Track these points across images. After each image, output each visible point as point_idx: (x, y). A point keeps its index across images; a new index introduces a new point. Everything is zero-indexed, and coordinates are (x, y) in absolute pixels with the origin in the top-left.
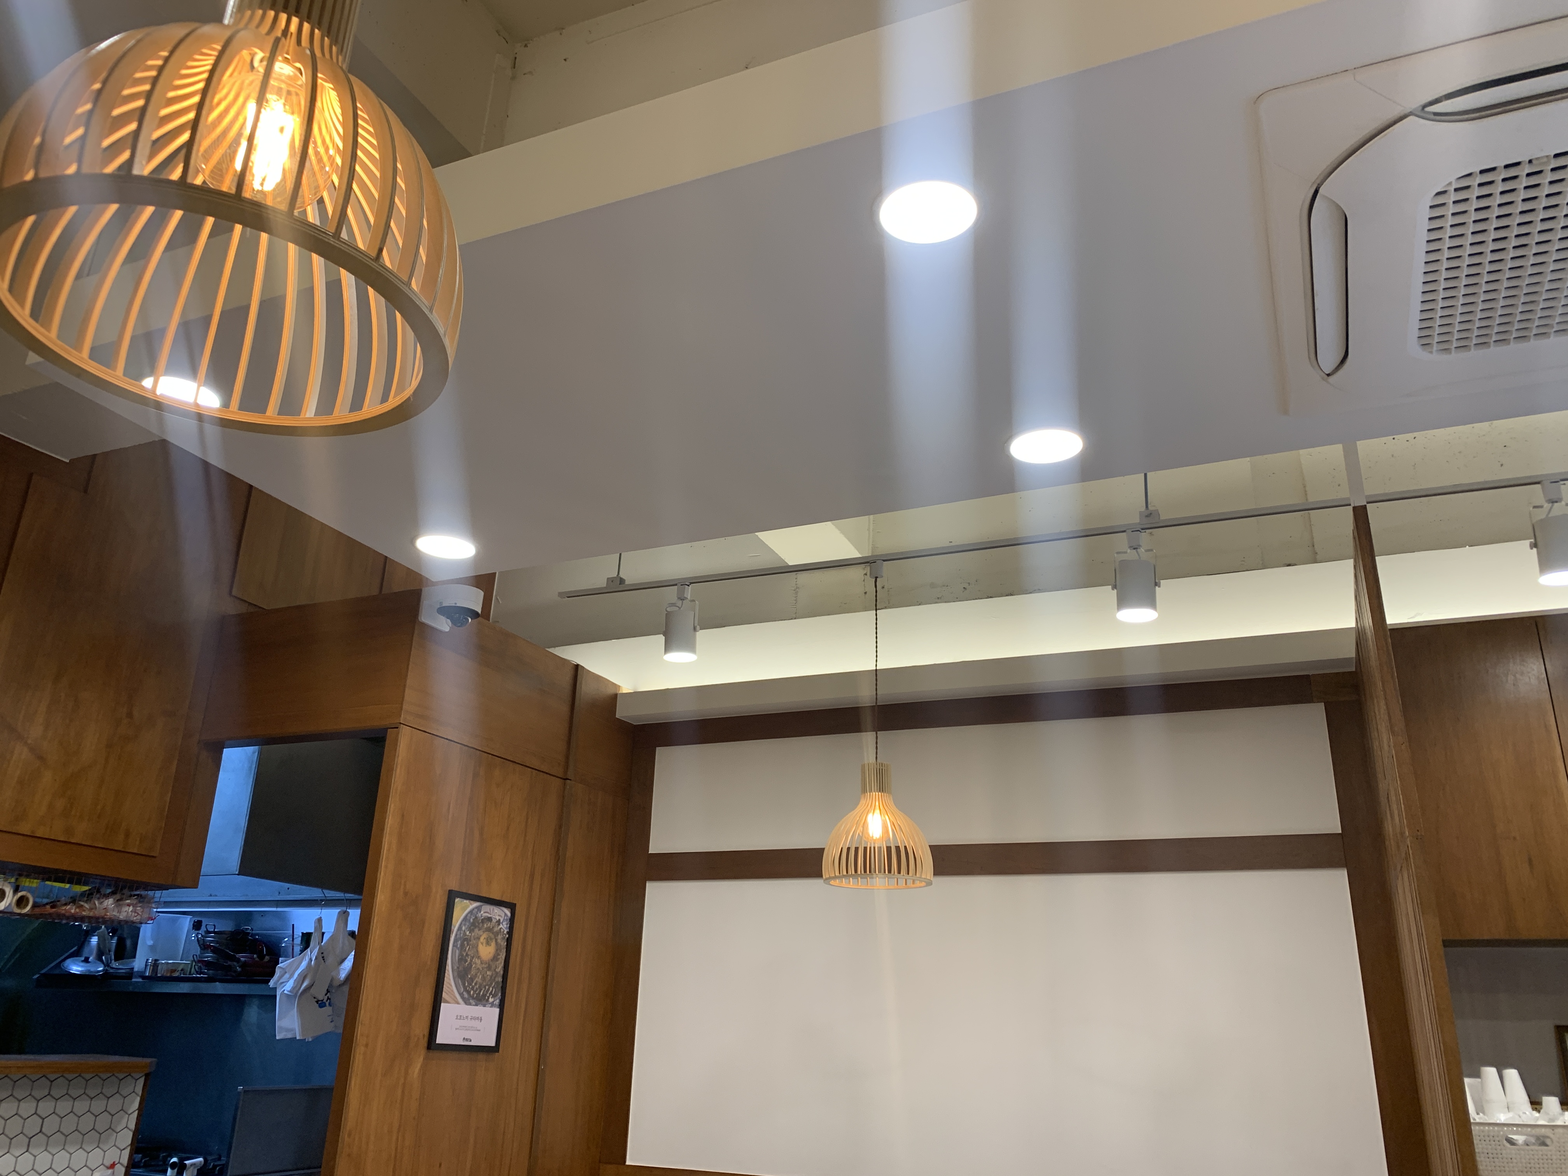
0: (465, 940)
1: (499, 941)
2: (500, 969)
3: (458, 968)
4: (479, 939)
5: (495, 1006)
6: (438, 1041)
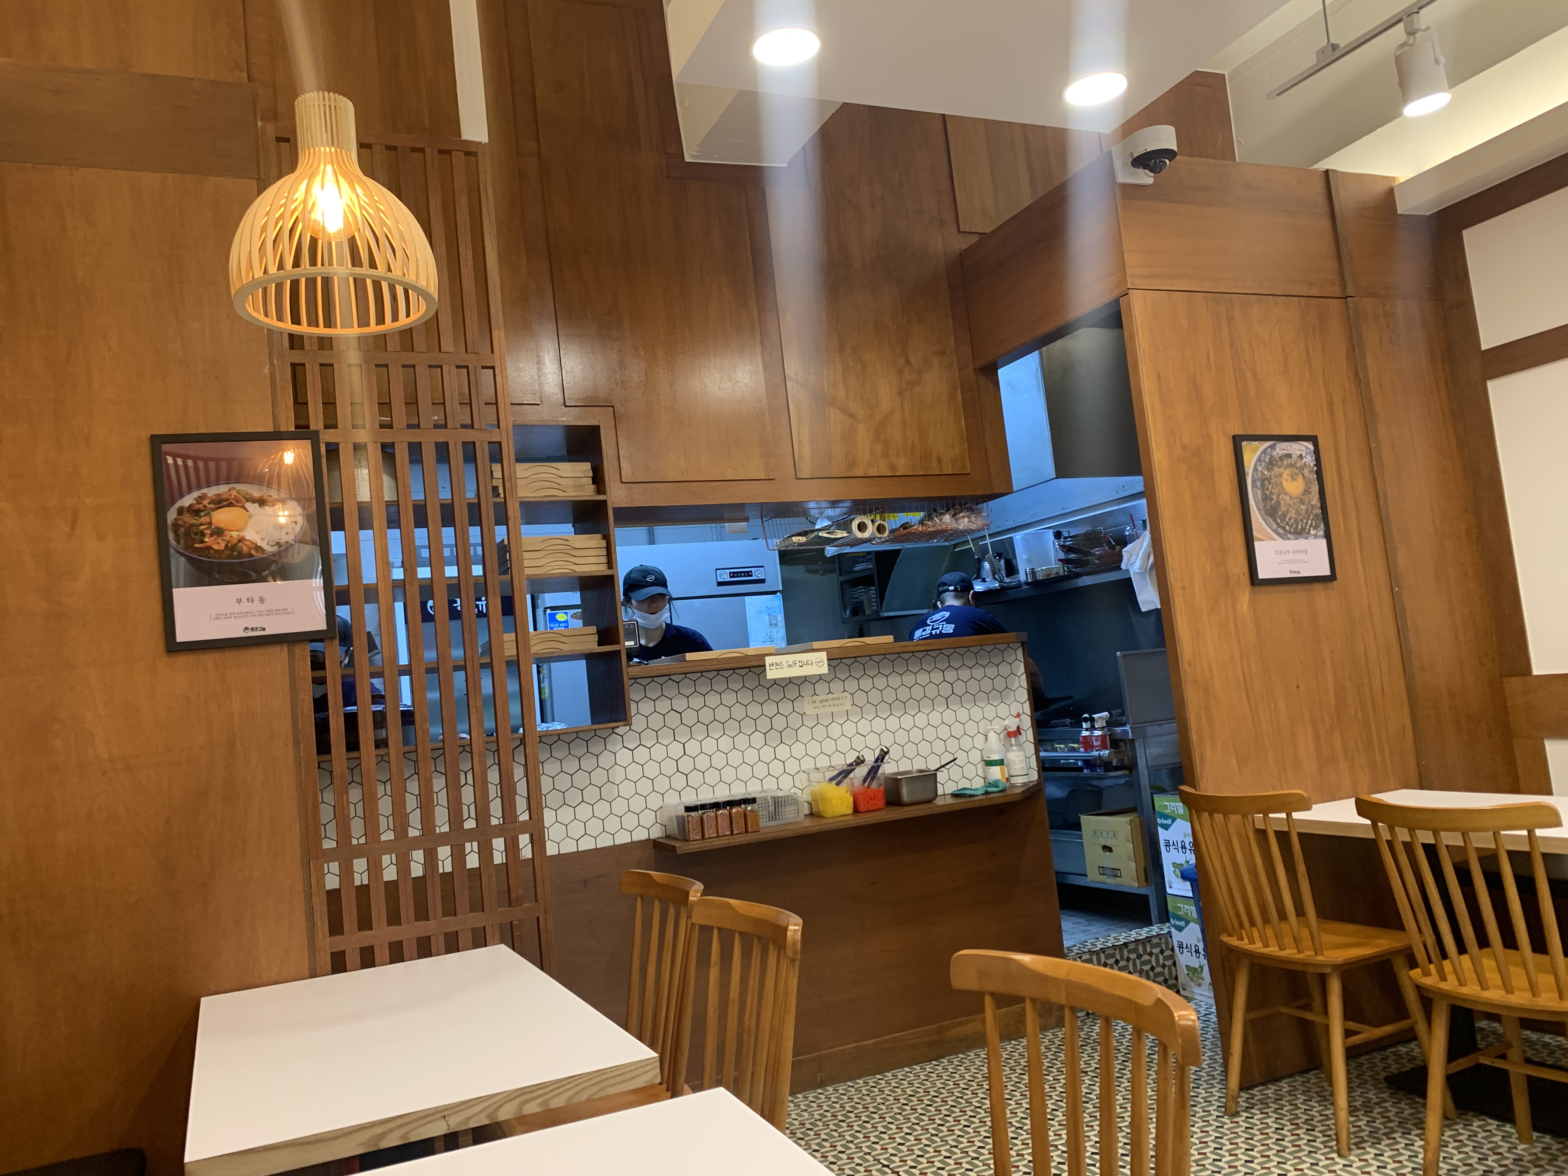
0: (1266, 479)
1: (1306, 474)
2: (1315, 500)
3: (1265, 506)
4: (1282, 476)
5: (1320, 537)
6: (1262, 575)
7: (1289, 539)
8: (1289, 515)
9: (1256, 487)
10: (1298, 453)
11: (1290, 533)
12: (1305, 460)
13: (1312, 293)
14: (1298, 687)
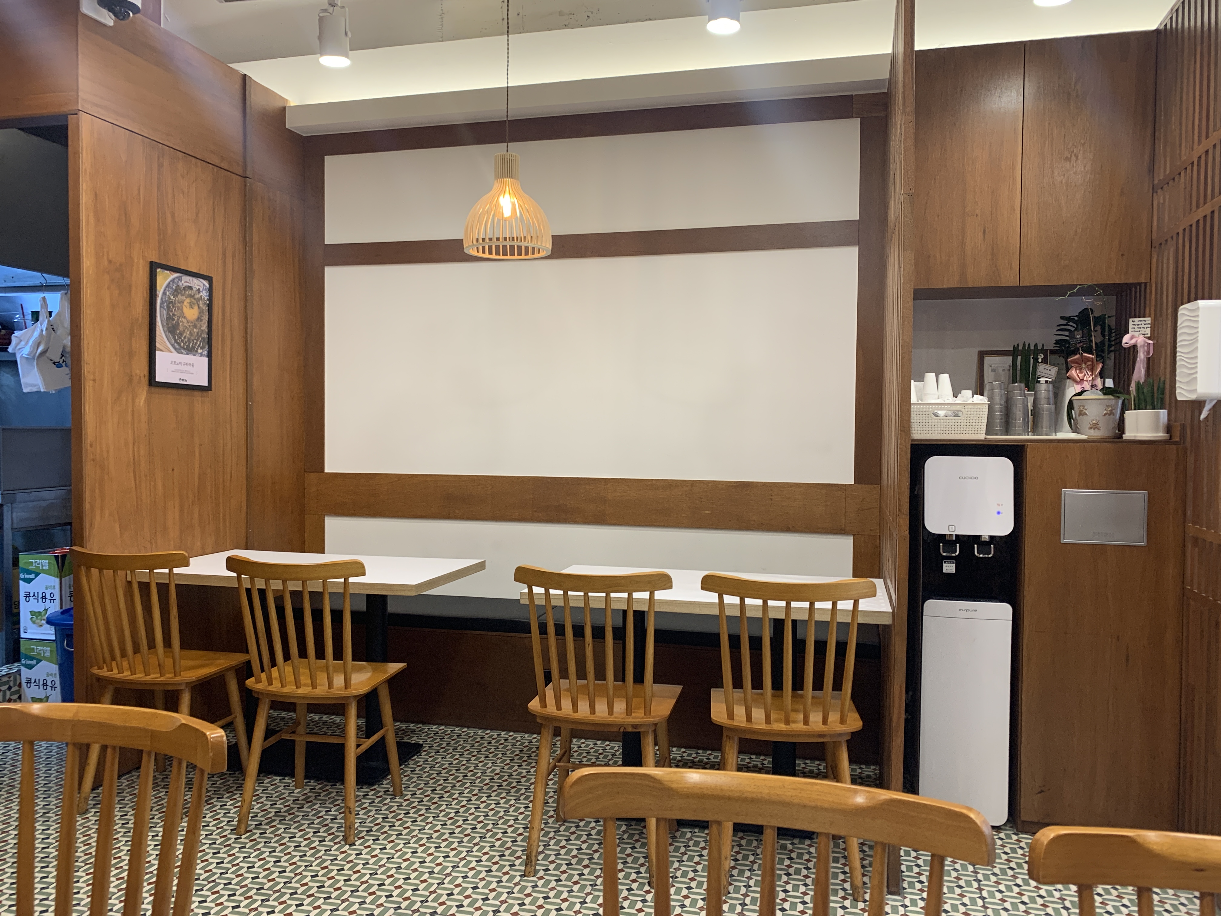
0: (171, 302)
1: (201, 305)
2: (205, 327)
3: (167, 324)
4: (183, 303)
5: (204, 356)
6: (158, 379)
7: (182, 353)
8: (185, 334)
9: (163, 307)
10: (198, 287)
11: (184, 349)
12: (201, 294)
13: (222, 165)
14: (173, 470)
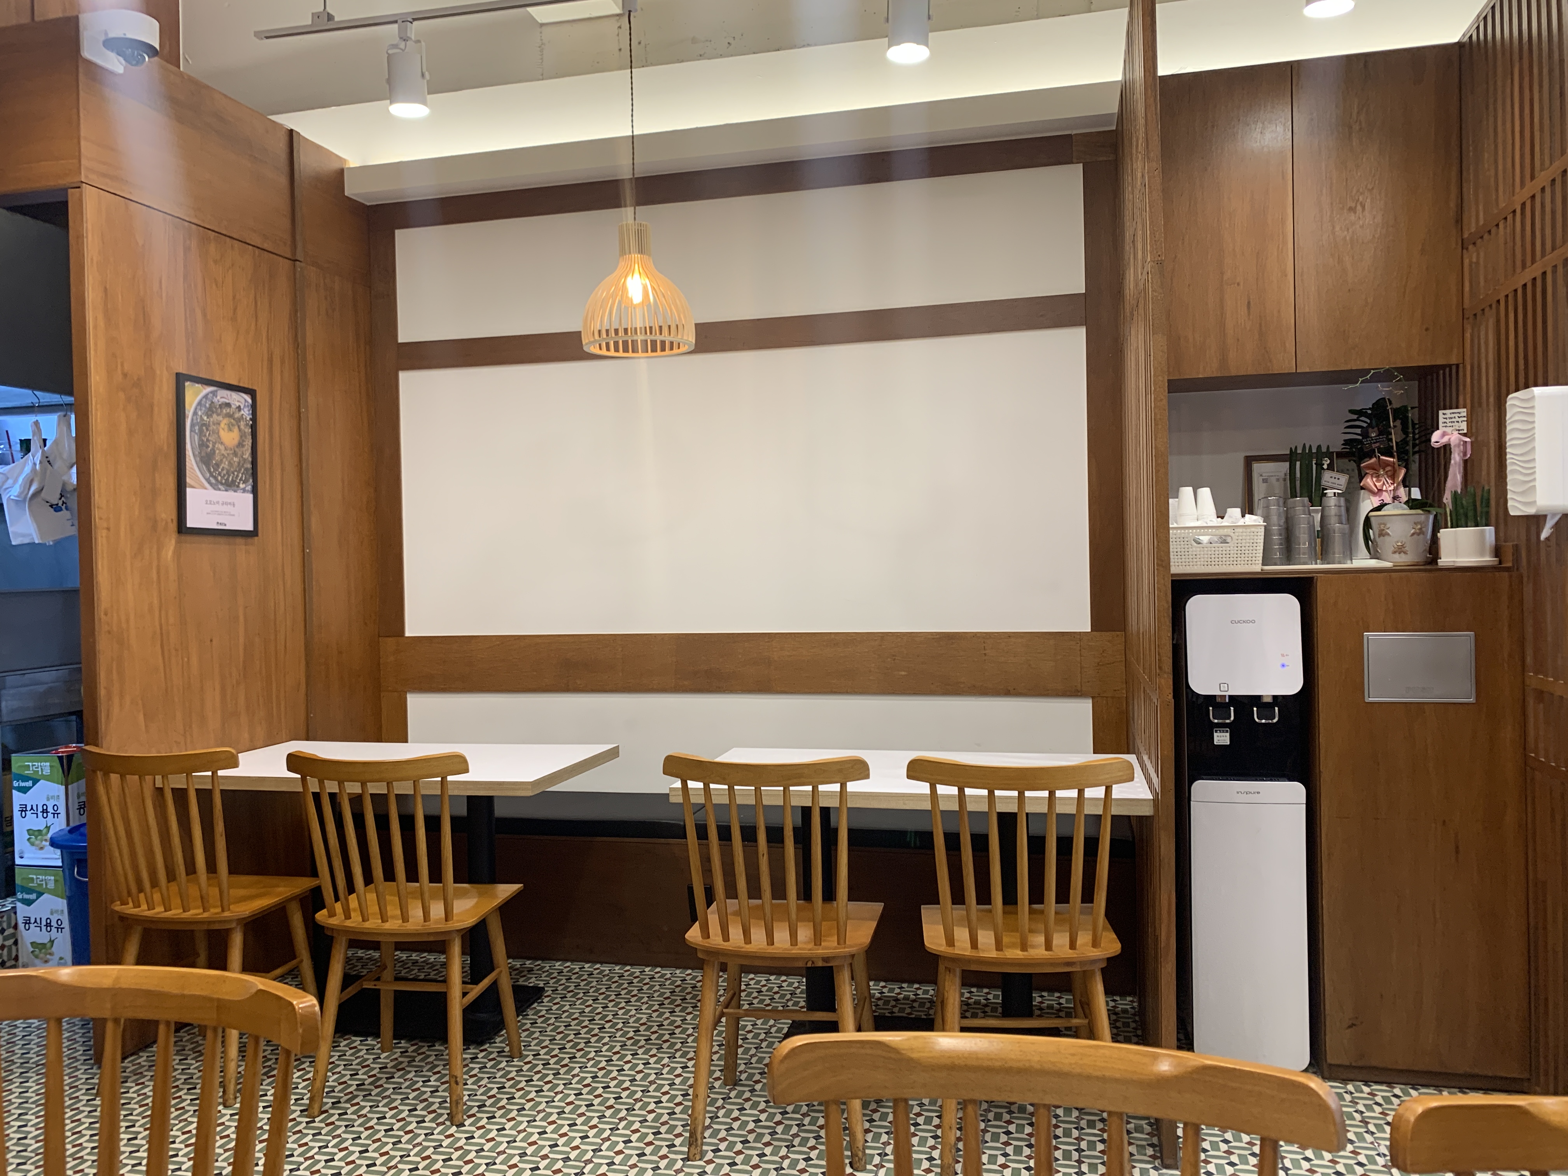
0: (204, 425)
1: (242, 427)
2: (247, 455)
3: (200, 453)
4: (219, 424)
5: (248, 491)
6: (190, 524)
7: (220, 490)
8: (223, 465)
9: (195, 431)
10: (238, 404)
11: (222, 484)
12: (242, 412)
13: (265, 246)
14: (211, 641)
